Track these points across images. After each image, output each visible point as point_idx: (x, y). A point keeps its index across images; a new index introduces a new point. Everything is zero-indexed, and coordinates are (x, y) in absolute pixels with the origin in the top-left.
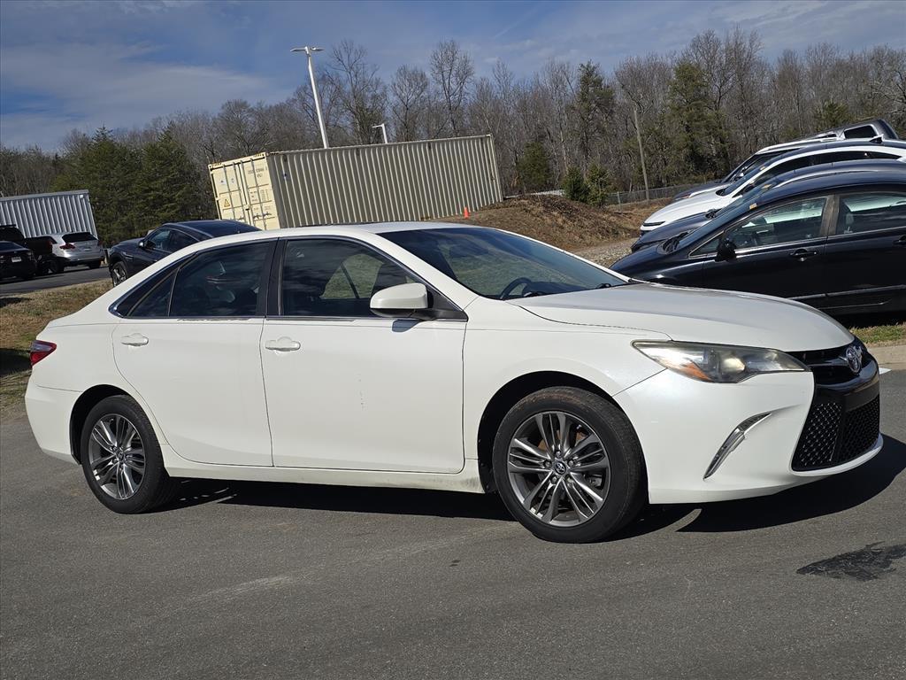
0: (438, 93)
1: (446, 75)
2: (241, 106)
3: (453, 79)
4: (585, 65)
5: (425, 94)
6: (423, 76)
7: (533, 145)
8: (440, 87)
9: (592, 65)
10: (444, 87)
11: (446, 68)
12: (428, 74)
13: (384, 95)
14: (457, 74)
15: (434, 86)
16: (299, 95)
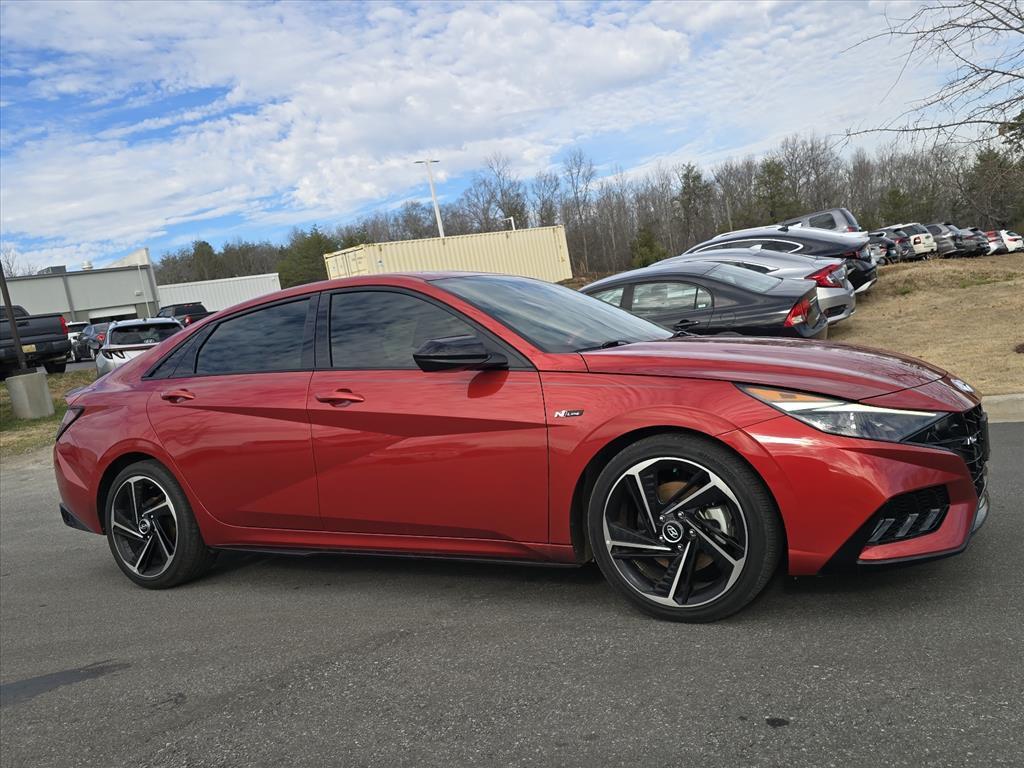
0: (567, 191)
1: (574, 176)
2: (415, 206)
3: (580, 179)
4: (687, 165)
5: (558, 192)
6: (556, 179)
7: (644, 230)
8: (570, 186)
9: (692, 165)
10: (573, 185)
11: (575, 171)
12: (560, 176)
13: (525, 193)
14: (583, 176)
15: (564, 186)
16: (466, 195)
